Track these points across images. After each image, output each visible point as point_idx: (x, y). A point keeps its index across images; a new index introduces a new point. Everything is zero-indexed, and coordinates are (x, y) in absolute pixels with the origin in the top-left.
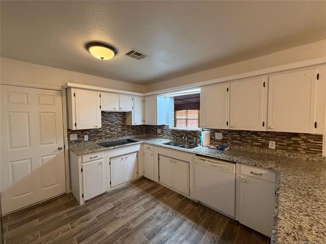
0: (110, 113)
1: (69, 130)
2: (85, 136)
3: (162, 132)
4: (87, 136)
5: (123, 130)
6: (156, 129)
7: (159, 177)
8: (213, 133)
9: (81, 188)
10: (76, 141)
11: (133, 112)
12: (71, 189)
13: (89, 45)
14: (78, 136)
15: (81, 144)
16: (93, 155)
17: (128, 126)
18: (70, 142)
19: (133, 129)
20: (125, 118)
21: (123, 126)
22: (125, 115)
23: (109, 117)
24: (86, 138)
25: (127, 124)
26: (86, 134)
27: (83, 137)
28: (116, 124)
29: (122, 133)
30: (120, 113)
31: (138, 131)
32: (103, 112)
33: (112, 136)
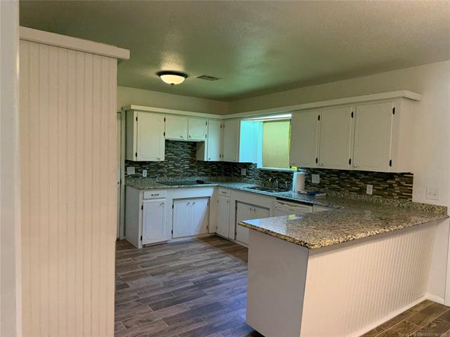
0: (175, 142)
1: (126, 161)
2: (144, 171)
3: (247, 174)
4: (146, 171)
5: (192, 167)
6: (240, 169)
7: (236, 234)
8: (309, 175)
9: (140, 229)
10: (133, 176)
11: (206, 142)
12: (125, 235)
14: (136, 171)
15: (139, 180)
16: (154, 192)
17: (199, 161)
18: (127, 177)
19: (205, 168)
20: (195, 151)
21: (192, 161)
22: (195, 147)
23: (174, 147)
24: (145, 173)
25: (197, 159)
26: (144, 168)
27: (142, 172)
28: (183, 158)
29: (190, 172)
30: (188, 143)
31: (213, 170)
32: (167, 141)
33: (176, 175)
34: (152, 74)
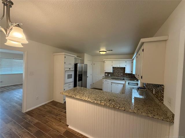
10: (107, 76)
13: (100, 52)
16: (106, 80)
24: (110, 75)
28: (121, 72)
32: (113, 67)
33: (118, 76)
34: (98, 52)
